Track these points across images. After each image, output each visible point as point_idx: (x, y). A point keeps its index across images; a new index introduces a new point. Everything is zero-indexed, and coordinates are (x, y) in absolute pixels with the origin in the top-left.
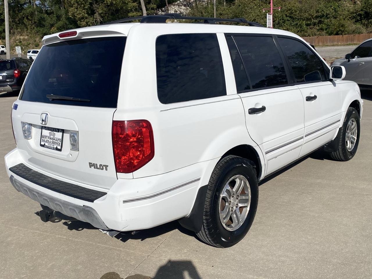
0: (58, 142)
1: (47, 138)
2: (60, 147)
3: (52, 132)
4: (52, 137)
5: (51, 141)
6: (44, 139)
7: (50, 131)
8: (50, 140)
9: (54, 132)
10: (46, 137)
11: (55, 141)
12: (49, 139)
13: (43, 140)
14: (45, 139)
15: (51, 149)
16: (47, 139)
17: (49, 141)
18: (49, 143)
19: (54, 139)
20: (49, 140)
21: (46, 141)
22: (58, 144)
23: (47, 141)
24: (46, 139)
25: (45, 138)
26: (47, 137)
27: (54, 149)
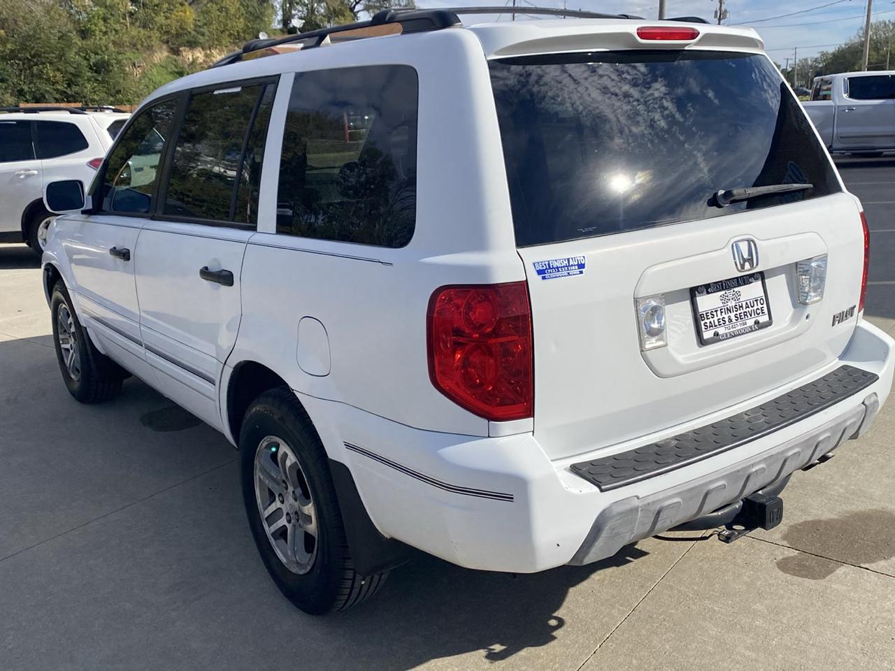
0: (755, 308)
1: (719, 313)
2: (767, 316)
3: (730, 293)
4: (731, 304)
5: (732, 315)
6: (708, 321)
7: (723, 292)
8: (730, 314)
9: (736, 289)
10: (715, 313)
11: (745, 310)
12: (723, 314)
13: (708, 324)
14: (712, 320)
15: (745, 335)
16: (720, 317)
17: (727, 319)
18: (727, 323)
19: (742, 307)
20: (726, 317)
21: (717, 323)
22: (758, 311)
23: (722, 322)
24: (716, 319)
25: (710, 316)
26: (716, 311)
27: (752, 331)
